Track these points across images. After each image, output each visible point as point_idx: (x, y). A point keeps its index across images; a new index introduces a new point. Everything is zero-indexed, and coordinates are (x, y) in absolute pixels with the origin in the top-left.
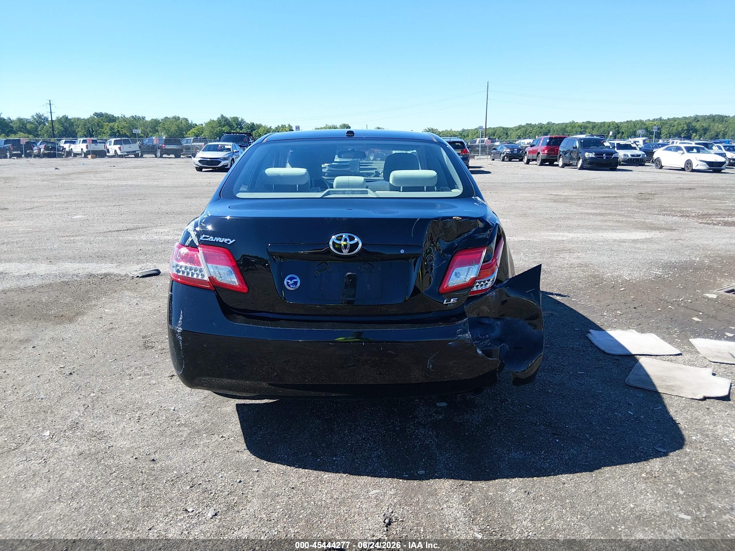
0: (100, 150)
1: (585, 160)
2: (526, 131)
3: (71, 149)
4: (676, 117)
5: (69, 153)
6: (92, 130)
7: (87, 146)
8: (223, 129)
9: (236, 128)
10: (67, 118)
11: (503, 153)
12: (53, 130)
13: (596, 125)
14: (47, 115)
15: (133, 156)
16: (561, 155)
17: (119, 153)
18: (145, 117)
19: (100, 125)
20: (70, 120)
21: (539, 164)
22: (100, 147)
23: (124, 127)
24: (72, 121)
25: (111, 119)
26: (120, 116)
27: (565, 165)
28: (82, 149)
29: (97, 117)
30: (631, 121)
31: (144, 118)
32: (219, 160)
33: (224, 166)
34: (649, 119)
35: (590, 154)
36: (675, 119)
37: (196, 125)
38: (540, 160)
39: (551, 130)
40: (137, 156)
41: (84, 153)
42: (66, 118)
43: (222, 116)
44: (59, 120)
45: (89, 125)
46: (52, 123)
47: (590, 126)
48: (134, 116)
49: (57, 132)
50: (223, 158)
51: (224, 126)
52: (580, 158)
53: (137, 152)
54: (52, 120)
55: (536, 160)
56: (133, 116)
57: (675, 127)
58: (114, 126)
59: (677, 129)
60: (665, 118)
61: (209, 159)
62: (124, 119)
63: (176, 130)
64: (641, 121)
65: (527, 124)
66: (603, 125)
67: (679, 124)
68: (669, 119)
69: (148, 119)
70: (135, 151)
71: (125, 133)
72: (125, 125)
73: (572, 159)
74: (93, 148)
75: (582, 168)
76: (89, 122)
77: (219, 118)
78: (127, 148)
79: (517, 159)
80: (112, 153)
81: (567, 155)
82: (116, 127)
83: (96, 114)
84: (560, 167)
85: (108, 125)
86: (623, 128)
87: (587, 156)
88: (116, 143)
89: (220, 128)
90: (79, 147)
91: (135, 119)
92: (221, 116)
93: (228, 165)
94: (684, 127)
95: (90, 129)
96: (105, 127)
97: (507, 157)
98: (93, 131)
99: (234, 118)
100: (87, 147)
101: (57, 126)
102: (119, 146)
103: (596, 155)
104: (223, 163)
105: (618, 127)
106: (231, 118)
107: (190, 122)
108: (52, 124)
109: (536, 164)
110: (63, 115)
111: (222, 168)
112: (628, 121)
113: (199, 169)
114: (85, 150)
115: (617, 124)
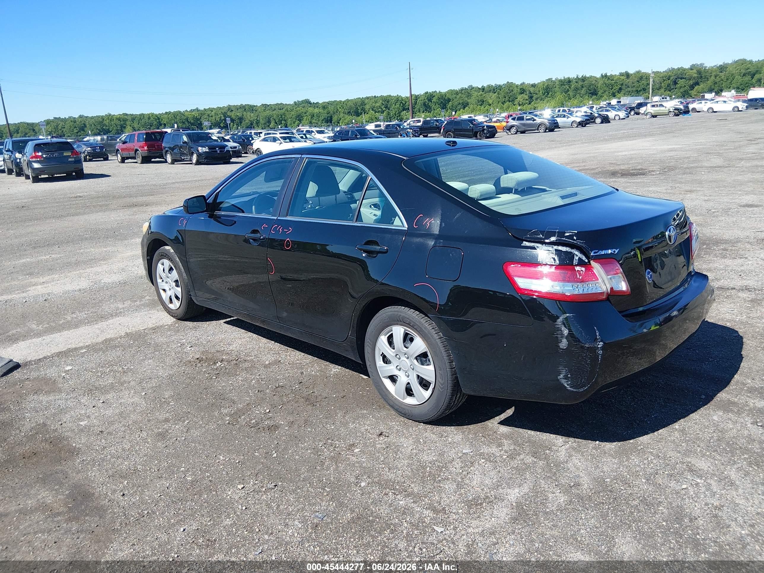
1: (199, 155)
2: (57, 126)
4: (212, 107)
11: (84, 152)
13: (136, 117)
16: (167, 151)
21: (140, 161)
27: (174, 162)
30: (170, 113)
34: (187, 110)
35: (204, 148)
36: (211, 110)
38: (141, 158)
39: (87, 124)
47: (129, 118)
52: (192, 153)
55: (134, 158)
57: (214, 117)
59: (216, 119)
60: (201, 108)
64: (180, 112)
65: (55, 118)
66: (142, 117)
67: (216, 114)
68: (205, 110)
73: (182, 154)
75: (198, 163)
79: (101, 158)
81: (175, 151)
84: (169, 164)
86: (164, 120)
87: (200, 151)
94: (221, 117)
97: (89, 156)
103: (209, 149)
105: (159, 119)
109: (136, 162)
112: (166, 113)
115: (156, 115)
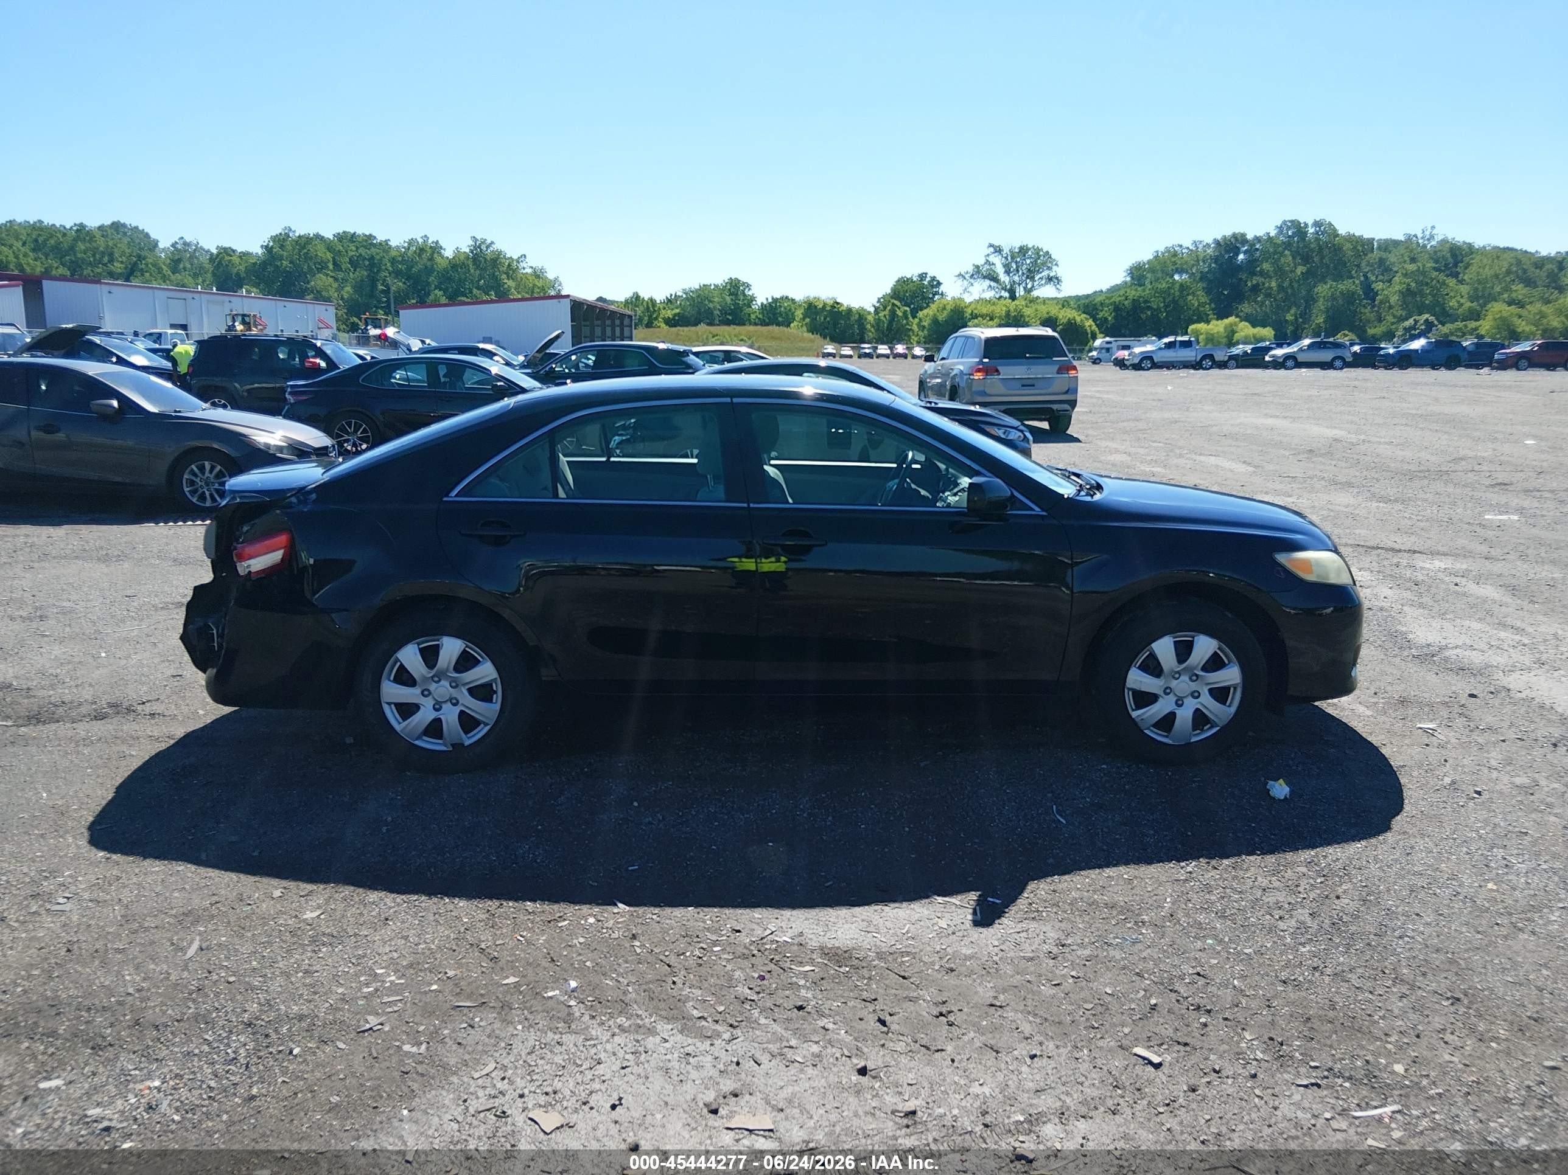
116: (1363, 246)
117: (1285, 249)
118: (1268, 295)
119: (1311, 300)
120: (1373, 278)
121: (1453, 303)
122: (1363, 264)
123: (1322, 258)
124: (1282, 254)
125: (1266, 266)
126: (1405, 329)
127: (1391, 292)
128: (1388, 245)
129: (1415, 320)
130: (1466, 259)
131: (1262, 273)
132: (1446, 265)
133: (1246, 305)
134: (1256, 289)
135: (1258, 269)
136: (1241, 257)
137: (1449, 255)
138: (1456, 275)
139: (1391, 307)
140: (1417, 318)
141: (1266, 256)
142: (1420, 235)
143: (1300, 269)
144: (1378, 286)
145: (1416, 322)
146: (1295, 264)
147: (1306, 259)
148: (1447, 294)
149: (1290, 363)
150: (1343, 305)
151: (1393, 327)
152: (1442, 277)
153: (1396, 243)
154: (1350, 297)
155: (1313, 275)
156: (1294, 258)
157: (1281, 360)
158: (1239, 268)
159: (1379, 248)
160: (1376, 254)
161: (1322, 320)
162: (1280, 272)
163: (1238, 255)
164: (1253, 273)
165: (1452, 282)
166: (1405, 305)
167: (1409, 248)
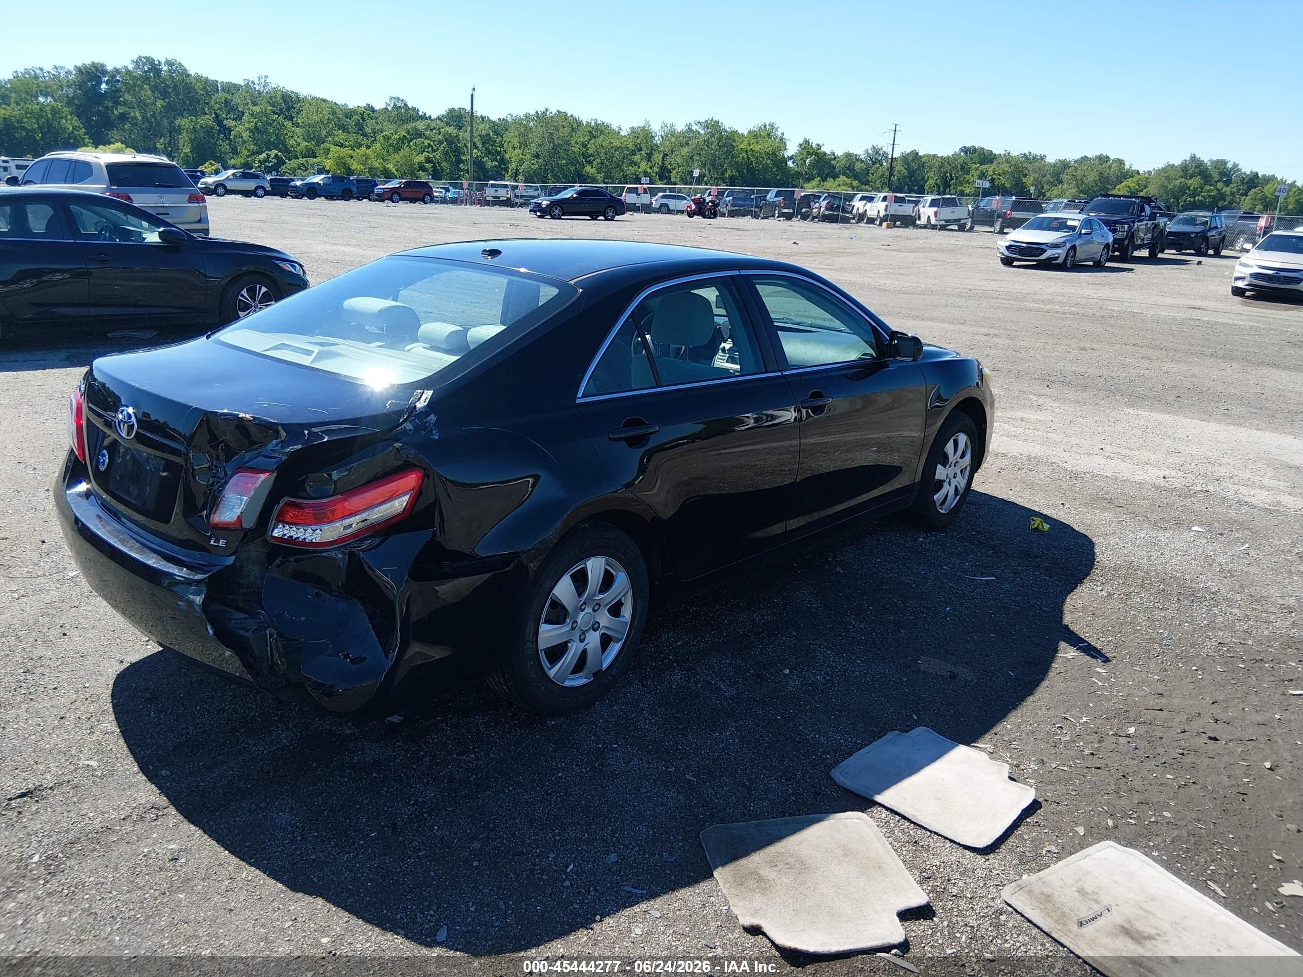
0: (906, 214)
3: (866, 211)
5: (861, 217)
6: (951, 176)
7: (887, 206)
8: (1190, 182)
9: (1216, 182)
10: (917, 154)
12: (891, 174)
14: (888, 149)
15: (956, 228)
17: (933, 221)
18: (1045, 156)
19: (965, 169)
20: (921, 157)
22: (907, 209)
23: (1004, 172)
24: (924, 160)
25: (986, 157)
26: (1002, 152)
28: (879, 212)
29: (966, 153)
31: (1043, 158)
32: (1044, 247)
33: (1050, 259)
37: (1138, 173)
40: (962, 228)
41: (881, 218)
42: (915, 154)
43: (1193, 158)
44: (905, 158)
45: (948, 168)
46: (892, 162)
48: (1027, 153)
49: (896, 177)
50: (1052, 244)
51: (1192, 176)
53: (962, 221)
54: (892, 158)
56: (1025, 154)
58: (987, 171)
61: (1024, 245)
62: (1008, 158)
63: (1095, 181)
69: (1051, 159)
70: (959, 220)
71: (1003, 185)
72: (1006, 169)
74: (896, 211)
76: (948, 163)
77: (1186, 161)
78: (947, 213)
80: (923, 221)
82: (991, 173)
83: (965, 150)
85: (977, 169)
88: (933, 203)
89: (1183, 179)
90: (877, 208)
91: (1029, 159)
92: (1191, 158)
93: (1058, 257)
95: (948, 175)
96: (973, 172)
98: (952, 179)
99: (1218, 161)
100: (886, 210)
101: (898, 167)
102: (935, 209)
104: (1049, 253)
106: (1212, 162)
107: (1127, 167)
108: (891, 165)
110: (913, 149)
111: (1046, 262)
113: (1007, 262)
114: (882, 213)
116: (210, 87)
117: (143, 83)
118: (134, 125)
119: (175, 131)
120: (224, 116)
121: (292, 142)
122: (212, 103)
123: (178, 95)
124: (141, 87)
125: (128, 97)
126: (260, 161)
127: (242, 129)
128: (231, 88)
129: (267, 154)
130: (297, 106)
131: (125, 103)
132: (281, 109)
133: (115, 132)
134: (123, 117)
135: (121, 99)
136: (104, 86)
137: (281, 101)
138: (291, 118)
139: (244, 142)
140: (269, 153)
141: (130, 88)
142: (256, 82)
143: (159, 103)
144: (229, 123)
145: (269, 156)
146: (155, 98)
147: (165, 95)
148: (286, 134)
149: (221, 190)
150: (204, 138)
151: (249, 159)
152: (281, 119)
153: (237, 87)
154: (209, 131)
155: (174, 110)
156: (153, 92)
157: (213, 187)
158: (103, 96)
159: (223, 90)
160: (221, 95)
161: (189, 150)
162: (142, 105)
163: (100, 85)
164: (117, 103)
165: (288, 124)
166: (256, 142)
167: (250, 93)
